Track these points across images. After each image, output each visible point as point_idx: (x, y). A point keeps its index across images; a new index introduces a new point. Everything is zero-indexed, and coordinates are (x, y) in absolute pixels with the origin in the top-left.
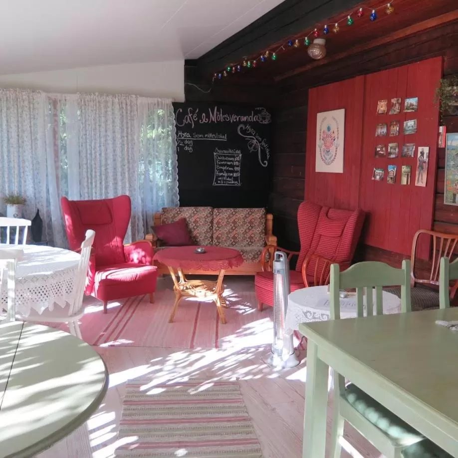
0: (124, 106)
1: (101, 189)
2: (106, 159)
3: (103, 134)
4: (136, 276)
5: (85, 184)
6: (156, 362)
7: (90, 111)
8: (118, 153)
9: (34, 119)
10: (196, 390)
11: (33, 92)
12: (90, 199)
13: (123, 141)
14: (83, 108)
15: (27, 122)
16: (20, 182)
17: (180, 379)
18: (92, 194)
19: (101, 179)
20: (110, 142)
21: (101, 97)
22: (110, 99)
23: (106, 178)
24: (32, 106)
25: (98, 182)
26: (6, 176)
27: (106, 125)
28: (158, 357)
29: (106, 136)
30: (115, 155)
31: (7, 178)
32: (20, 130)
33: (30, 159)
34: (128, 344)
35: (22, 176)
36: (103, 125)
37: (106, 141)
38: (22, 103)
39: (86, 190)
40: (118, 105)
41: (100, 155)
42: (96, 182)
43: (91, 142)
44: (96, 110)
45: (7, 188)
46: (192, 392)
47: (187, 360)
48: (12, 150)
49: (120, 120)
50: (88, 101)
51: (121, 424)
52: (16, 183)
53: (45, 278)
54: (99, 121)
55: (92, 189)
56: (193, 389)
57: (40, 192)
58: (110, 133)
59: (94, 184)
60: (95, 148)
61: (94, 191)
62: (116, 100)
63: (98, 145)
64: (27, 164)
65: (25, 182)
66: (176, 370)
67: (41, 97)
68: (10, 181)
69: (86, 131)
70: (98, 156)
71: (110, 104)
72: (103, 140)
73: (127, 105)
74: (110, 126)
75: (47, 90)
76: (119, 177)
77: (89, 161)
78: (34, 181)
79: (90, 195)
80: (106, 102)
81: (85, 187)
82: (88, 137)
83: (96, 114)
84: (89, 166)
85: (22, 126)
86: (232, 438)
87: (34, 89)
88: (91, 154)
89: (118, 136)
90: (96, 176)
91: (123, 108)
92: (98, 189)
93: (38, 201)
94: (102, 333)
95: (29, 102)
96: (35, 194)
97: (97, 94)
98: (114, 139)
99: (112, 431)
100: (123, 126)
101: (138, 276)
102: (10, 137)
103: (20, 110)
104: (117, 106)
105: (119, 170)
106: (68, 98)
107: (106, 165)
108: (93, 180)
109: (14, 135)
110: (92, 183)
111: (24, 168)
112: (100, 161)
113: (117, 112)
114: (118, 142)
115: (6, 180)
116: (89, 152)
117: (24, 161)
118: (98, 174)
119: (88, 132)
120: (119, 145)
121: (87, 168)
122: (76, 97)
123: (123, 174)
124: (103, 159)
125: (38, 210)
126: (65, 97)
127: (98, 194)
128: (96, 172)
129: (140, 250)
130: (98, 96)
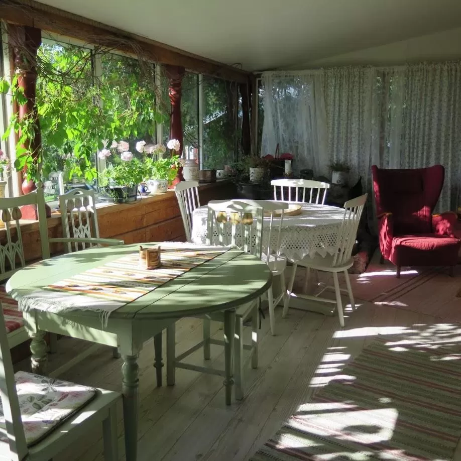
0: (453, 73)
1: (422, 158)
2: (430, 129)
3: (429, 103)
4: (433, 246)
5: (407, 154)
6: (418, 326)
7: (416, 81)
8: (444, 122)
9: (363, 92)
10: (438, 358)
11: (364, 67)
12: (410, 168)
13: (449, 109)
14: (410, 78)
15: (356, 97)
16: (346, 151)
17: (429, 345)
18: (413, 164)
19: (423, 149)
20: (435, 111)
21: (429, 66)
22: (438, 67)
23: (429, 148)
24: (361, 81)
25: (420, 152)
26: (335, 146)
27: (432, 94)
28: (421, 324)
29: (431, 106)
30: (439, 125)
31: (336, 148)
32: (350, 104)
33: (357, 130)
34: (402, 306)
35: (349, 146)
36: (429, 94)
37: (431, 110)
38: (353, 79)
39: (407, 160)
40: (447, 72)
41: (424, 124)
42: (417, 152)
43: (416, 112)
44: (423, 80)
45: (335, 157)
46: (433, 359)
47: (449, 333)
48: (342, 122)
49: (448, 88)
50: (415, 71)
51: (349, 365)
52: (343, 152)
53: (308, 229)
54: (426, 90)
55: (413, 159)
56: (436, 357)
57: (363, 162)
58: (436, 102)
59: (415, 154)
60: (419, 118)
61: (415, 161)
62: (445, 68)
63: (422, 115)
64: (354, 135)
65: (351, 151)
66: (433, 338)
67: (371, 72)
68: (338, 151)
69: (411, 101)
70: (421, 126)
71: (438, 73)
72: (428, 109)
73: (456, 71)
74: (437, 95)
75: (376, 64)
76: (443, 147)
77: (412, 131)
78: (359, 150)
79: (411, 165)
80: (435, 70)
81: (406, 156)
82: (413, 107)
83: (422, 83)
84: (412, 136)
85: (352, 100)
86: (443, 406)
87: (365, 65)
88: (414, 124)
89: (445, 104)
90: (418, 146)
91: (452, 75)
92: (419, 158)
93: (361, 169)
94: (383, 293)
95: (360, 78)
96: (359, 162)
97: (425, 63)
98: (440, 108)
99: (338, 368)
100: (451, 94)
101: (435, 246)
102: (341, 110)
103: (351, 86)
104: (446, 74)
105: (443, 139)
106: (396, 70)
107: (430, 135)
108: (415, 150)
109: (344, 108)
110: (413, 152)
111: (351, 139)
112: (424, 130)
113: (445, 80)
114: (444, 110)
115: (335, 149)
116: (413, 122)
117: (351, 133)
118: (420, 144)
119: (413, 102)
120: (444, 114)
121: (410, 138)
122: (403, 68)
123: (446, 143)
124: (426, 129)
125: (361, 177)
126: (393, 69)
127: (419, 164)
128: (418, 142)
129: (445, 221)
130: (426, 65)
